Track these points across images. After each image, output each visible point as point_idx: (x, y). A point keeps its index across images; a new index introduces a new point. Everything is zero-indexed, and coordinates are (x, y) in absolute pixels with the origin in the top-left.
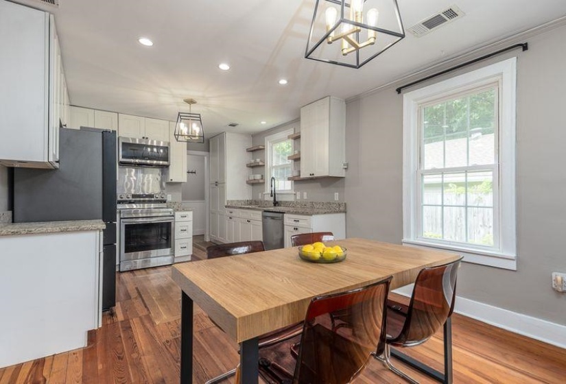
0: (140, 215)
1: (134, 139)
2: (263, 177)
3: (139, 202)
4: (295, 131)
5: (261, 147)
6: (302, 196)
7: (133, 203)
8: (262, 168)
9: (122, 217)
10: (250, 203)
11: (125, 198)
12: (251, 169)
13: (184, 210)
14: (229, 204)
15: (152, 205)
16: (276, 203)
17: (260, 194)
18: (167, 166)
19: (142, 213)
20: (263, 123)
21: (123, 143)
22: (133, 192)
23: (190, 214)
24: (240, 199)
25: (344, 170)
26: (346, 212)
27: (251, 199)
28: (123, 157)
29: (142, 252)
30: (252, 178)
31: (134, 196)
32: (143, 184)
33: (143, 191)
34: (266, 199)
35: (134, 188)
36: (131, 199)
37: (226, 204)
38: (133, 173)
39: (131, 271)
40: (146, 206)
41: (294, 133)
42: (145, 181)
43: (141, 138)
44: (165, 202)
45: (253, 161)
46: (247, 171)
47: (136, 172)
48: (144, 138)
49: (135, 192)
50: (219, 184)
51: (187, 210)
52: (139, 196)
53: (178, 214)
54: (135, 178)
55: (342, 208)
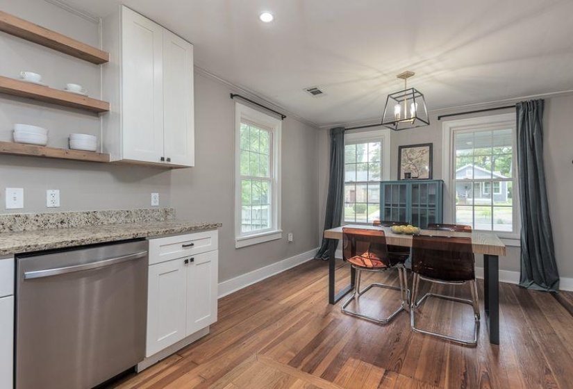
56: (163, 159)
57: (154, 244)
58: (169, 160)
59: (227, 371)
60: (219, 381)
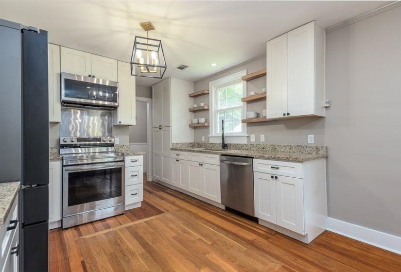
0: (85, 162)
1: (79, 76)
2: (206, 121)
3: (85, 146)
4: (247, 73)
5: (206, 92)
6: (258, 138)
7: (79, 147)
8: (206, 112)
9: (64, 164)
10: (193, 145)
11: (69, 142)
12: (193, 114)
13: (134, 154)
14: (174, 147)
15: (97, 149)
16: (225, 146)
17: (203, 137)
18: (115, 108)
19: (87, 158)
20: (214, 65)
21: (66, 80)
22: (78, 135)
23: (141, 159)
24: (183, 142)
25: (324, 109)
26: (327, 158)
27: (193, 142)
28: (66, 96)
29: (88, 203)
30: (195, 121)
31: (79, 140)
32: (88, 127)
33: (88, 134)
34: (210, 142)
35: (80, 132)
36: (76, 142)
37: (171, 147)
38: (78, 115)
39: (76, 227)
40: (91, 150)
41: (247, 75)
42: (91, 124)
43: (87, 76)
44: (112, 145)
45: (196, 106)
46: (189, 115)
47: (82, 114)
48: (90, 76)
49: (81, 135)
50: (163, 127)
51: (138, 155)
52: (85, 140)
53: (128, 159)
54: (80, 120)
55: (322, 152)
56: (284, 115)
57: (256, 161)
58: (288, 114)
59: (259, 249)
60: (249, 245)
